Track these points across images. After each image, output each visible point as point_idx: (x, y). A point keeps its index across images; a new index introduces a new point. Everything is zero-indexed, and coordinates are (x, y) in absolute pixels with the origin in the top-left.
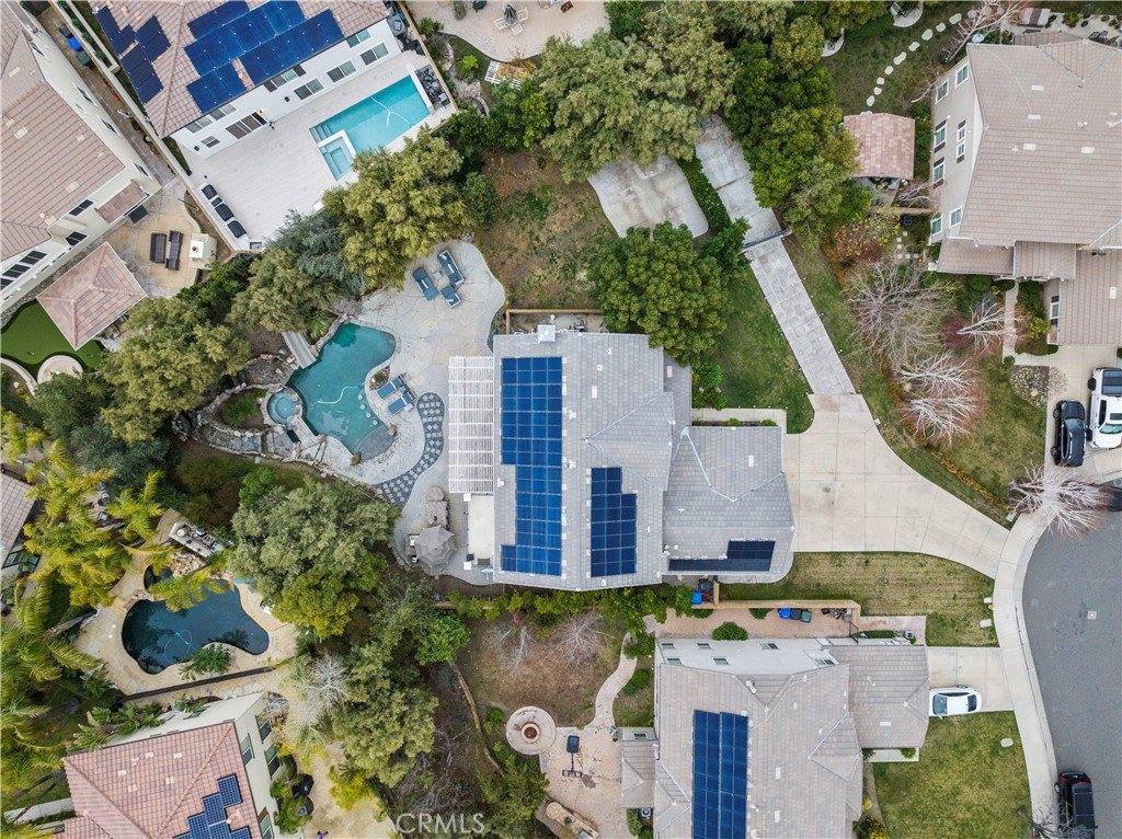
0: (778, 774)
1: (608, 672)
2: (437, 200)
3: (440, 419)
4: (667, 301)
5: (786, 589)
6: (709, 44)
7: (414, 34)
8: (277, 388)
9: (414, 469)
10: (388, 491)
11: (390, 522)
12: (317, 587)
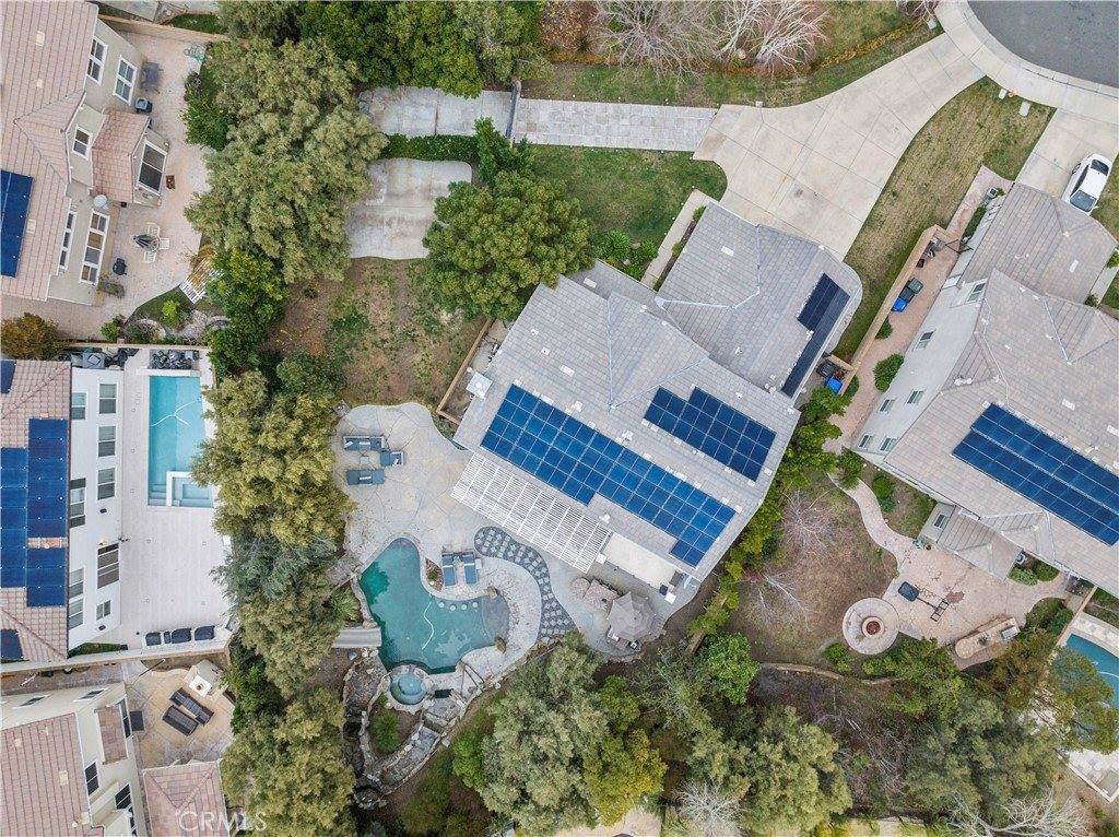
0: (1070, 405)
1: (857, 516)
2: (283, 420)
3: (507, 539)
4: (517, 244)
5: (876, 292)
6: (280, 56)
7: (112, 349)
8: (385, 683)
9: (543, 593)
10: (550, 631)
11: (582, 650)
12: (606, 766)
